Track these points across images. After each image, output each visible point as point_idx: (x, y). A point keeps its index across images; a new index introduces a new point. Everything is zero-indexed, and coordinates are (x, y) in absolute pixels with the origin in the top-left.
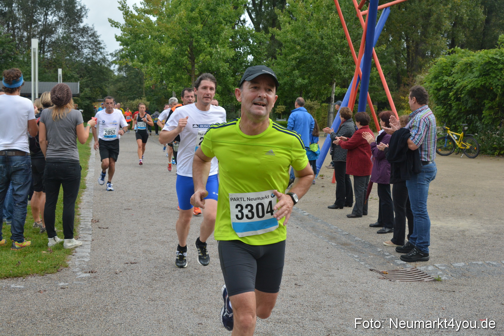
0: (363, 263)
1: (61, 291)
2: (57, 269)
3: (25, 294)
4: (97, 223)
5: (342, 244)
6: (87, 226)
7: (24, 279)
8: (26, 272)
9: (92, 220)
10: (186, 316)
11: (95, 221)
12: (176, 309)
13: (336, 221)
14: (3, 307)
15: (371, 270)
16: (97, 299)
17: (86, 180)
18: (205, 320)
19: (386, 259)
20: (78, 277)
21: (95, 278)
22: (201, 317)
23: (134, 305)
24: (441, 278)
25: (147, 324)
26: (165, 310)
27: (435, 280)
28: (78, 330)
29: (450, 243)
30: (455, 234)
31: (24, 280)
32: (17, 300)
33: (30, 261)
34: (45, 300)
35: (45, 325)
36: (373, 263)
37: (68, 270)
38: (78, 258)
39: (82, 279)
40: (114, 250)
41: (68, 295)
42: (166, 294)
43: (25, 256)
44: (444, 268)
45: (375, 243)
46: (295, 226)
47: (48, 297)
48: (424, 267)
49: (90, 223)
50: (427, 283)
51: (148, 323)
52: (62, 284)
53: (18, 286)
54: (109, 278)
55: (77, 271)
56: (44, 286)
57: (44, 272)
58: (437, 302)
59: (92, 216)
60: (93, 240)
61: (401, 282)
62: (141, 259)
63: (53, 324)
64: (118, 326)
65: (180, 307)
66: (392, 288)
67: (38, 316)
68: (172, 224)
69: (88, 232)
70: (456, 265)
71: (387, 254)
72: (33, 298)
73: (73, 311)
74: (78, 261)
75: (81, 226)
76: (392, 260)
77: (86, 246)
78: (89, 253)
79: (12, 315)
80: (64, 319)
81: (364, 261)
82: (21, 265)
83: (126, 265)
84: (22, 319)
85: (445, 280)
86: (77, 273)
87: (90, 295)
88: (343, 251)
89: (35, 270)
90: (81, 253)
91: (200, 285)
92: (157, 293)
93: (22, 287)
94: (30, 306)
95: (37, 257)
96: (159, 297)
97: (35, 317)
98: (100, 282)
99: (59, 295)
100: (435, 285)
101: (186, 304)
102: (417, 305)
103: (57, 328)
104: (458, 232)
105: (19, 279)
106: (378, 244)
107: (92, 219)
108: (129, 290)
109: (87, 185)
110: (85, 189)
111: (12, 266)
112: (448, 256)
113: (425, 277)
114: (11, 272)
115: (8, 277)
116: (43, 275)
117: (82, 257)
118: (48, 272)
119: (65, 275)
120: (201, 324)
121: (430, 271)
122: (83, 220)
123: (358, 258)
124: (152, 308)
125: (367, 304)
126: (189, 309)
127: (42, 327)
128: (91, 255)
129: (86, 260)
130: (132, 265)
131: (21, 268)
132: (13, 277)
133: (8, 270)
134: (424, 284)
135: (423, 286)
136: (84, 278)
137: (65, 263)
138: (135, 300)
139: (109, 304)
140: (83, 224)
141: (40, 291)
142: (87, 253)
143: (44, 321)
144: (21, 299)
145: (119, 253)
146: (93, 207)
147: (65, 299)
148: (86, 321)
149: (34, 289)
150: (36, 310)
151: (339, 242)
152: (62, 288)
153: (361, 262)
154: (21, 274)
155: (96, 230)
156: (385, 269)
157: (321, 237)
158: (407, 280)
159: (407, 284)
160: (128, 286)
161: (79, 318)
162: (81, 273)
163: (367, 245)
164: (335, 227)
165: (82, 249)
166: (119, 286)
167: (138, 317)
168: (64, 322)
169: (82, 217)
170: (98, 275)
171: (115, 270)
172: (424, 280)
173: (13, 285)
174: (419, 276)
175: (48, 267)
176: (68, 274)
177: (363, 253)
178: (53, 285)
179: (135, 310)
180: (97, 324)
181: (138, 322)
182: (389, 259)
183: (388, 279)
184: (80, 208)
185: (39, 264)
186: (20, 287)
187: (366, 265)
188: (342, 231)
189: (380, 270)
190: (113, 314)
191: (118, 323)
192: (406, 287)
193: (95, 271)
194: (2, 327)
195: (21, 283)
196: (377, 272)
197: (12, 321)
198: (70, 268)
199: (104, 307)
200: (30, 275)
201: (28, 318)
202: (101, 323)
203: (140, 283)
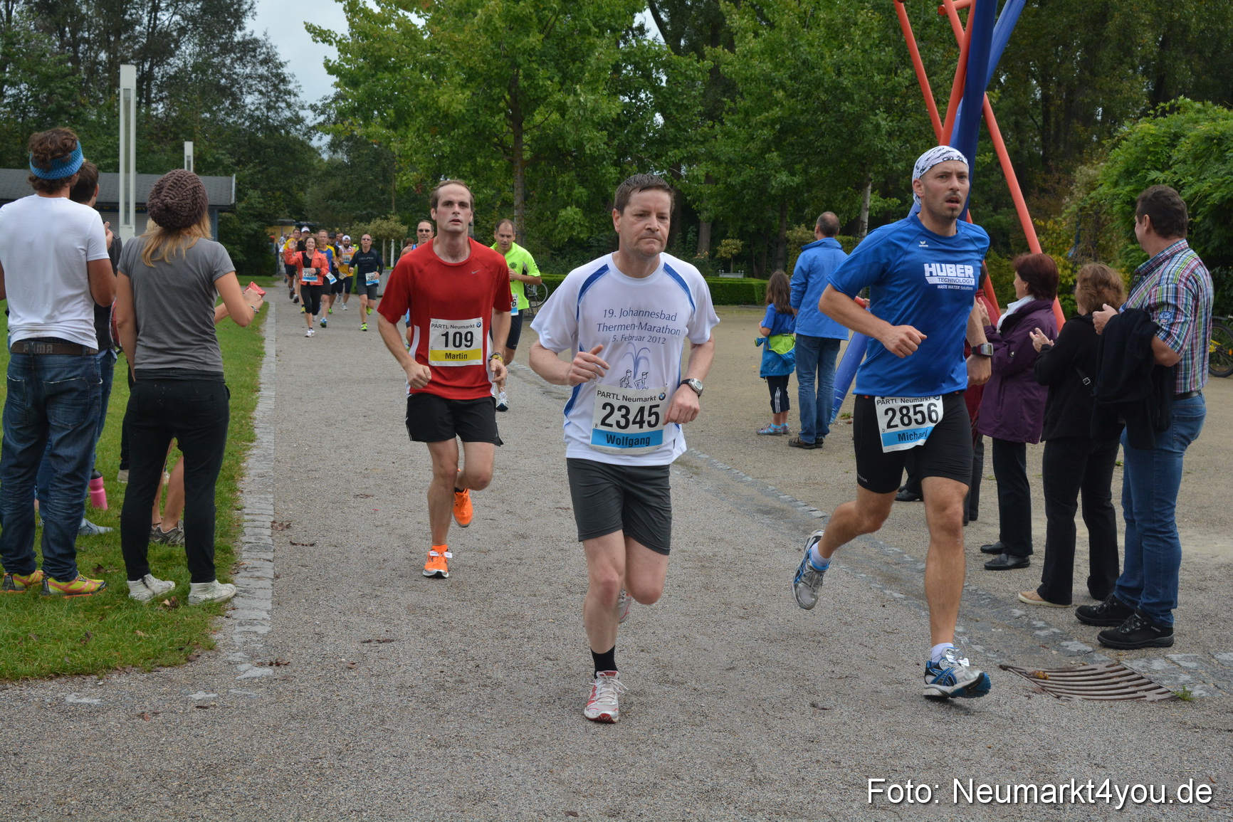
0: (979, 648)
1: (197, 716)
2: (186, 655)
3: (104, 723)
4: (287, 532)
6: (262, 539)
7: (100, 679)
8: (105, 661)
9: (274, 522)
10: (532, 792)
11: (281, 526)
12: (504, 770)
13: (896, 533)
14: (45, 757)
15: (1004, 668)
16: (293, 740)
17: (255, 419)
18: (585, 804)
19: (1039, 637)
20: (242, 677)
21: (285, 679)
22: (571, 795)
23: (392, 759)
24: (1190, 692)
25: (428, 814)
26: (474, 774)
27: (1175, 698)
29: (1200, 597)
30: (1208, 574)
31: (101, 683)
32: (83, 739)
33: (117, 632)
34: (157, 739)
35: (158, 812)
36: (1006, 647)
37: (215, 657)
38: (241, 624)
39: (252, 683)
40: (331, 603)
41: (217, 726)
42: (473, 727)
43: (103, 616)
44: (1194, 665)
45: (1004, 594)
46: (792, 546)
47: (164, 732)
48: (1142, 663)
49: (269, 532)
50: (1154, 706)
51: (433, 810)
52: (199, 695)
53: (85, 700)
54: (322, 681)
55: (238, 659)
56: (154, 699)
57: (152, 662)
58: (1191, 759)
59: (272, 513)
60: (277, 577)
61: (1086, 703)
62: (404, 630)
63: (177, 808)
64: (353, 816)
65: (514, 765)
66: (1065, 720)
67: (137, 786)
68: (478, 537)
69: (264, 556)
70: (1225, 656)
71: (1040, 624)
72: (124, 732)
73: (231, 772)
74: (240, 633)
75: (245, 539)
76: (1055, 640)
77: (259, 593)
78: (268, 612)
79: (70, 779)
80: (206, 795)
81: (981, 641)
82: (92, 643)
83: (366, 644)
84: (95, 793)
85: (1202, 699)
86: (238, 666)
87: (276, 728)
89: (130, 657)
90: (246, 612)
91: (563, 702)
92: (451, 726)
93: (96, 701)
94: (116, 756)
95: (135, 621)
96: (459, 737)
97: (131, 789)
98: (300, 691)
99: (194, 725)
100: (1176, 712)
101: (529, 757)
102: (1140, 767)
104: (1217, 569)
105: (88, 679)
106: (1012, 597)
107: (272, 519)
108: (376, 716)
109: (256, 431)
110: (252, 441)
111: (69, 644)
112: (1200, 632)
113: (1146, 690)
114: (66, 660)
115: (58, 675)
116: (150, 671)
117: (251, 622)
118: (163, 661)
119: (207, 670)
120: (575, 814)
121: (1157, 672)
122: (249, 524)
123: (964, 634)
124: (440, 767)
125: (1009, 764)
126: (538, 771)
127: (148, 817)
128: (272, 616)
129: (262, 630)
130: (381, 647)
131: (93, 650)
132: (71, 674)
133: (59, 657)
134: (1148, 709)
135: (1146, 713)
136: (257, 680)
137: (207, 637)
138: (393, 744)
139: (326, 753)
140: (251, 533)
141: (143, 713)
142: (262, 610)
143: (153, 800)
144: (92, 735)
145: (347, 612)
146: (275, 489)
147: (209, 736)
148: (266, 801)
149: (126, 709)
150: (132, 766)
151: (910, 589)
152: (201, 707)
153: (973, 646)
154: (93, 665)
155: (283, 548)
156: (1038, 667)
157: (863, 575)
158: (1101, 697)
159: (1102, 708)
160: (375, 704)
161: (247, 793)
162: (250, 665)
163: (984, 599)
164: (895, 549)
165: (249, 602)
166: (349, 703)
167: (403, 793)
168: (206, 803)
169: (247, 514)
170: (294, 671)
171: (339, 660)
172: (1145, 697)
173: (72, 695)
174: (1131, 686)
175: (162, 648)
176: (216, 669)
177: (977, 621)
178: (177, 699)
179: (396, 772)
180: (295, 811)
181: (406, 805)
182: (1046, 637)
183: (1052, 692)
184: (242, 492)
185: (140, 640)
186: (90, 701)
187: (988, 655)
188: (916, 562)
189: (1026, 668)
190: (337, 782)
191: (351, 808)
192: (1102, 717)
193: (286, 662)
194: (41, 814)
195: (93, 690)
196: (1020, 673)
197: (69, 799)
198: (220, 651)
199: (311, 763)
200: (117, 669)
201: (112, 790)
202: (305, 809)
203: (405, 695)
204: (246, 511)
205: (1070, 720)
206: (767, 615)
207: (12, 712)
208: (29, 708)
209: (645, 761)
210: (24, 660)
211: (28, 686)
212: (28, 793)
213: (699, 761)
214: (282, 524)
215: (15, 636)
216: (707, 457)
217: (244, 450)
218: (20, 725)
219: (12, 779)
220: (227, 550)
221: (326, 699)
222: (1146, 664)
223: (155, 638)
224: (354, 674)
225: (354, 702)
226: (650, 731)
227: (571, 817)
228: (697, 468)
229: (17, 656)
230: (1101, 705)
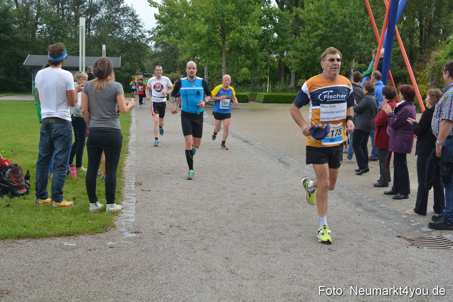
0: (390, 229)
1: (110, 250)
2: (105, 229)
3: (77, 252)
4: (140, 186)
5: (369, 211)
6: (131, 188)
7: (75, 237)
8: (77, 231)
9: (136, 183)
11: (138, 184)
13: (361, 188)
14: (57, 264)
15: (399, 237)
16: (143, 259)
17: (129, 146)
18: (246, 282)
19: (412, 226)
20: (125, 237)
21: (140, 238)
22: (241, 279)
23: (178, 266)
25: (190, 285)
28: (127, 289)
31: (76, 239)
32: (70, 258)
33: (81, 221)
34: (96, 258)
35: (96, 283)
36: (400, 229)
37: (115, 230)
38: (124, 219)
39: (129, 239)
40: (156, 211)
41: (116, 254)
45: (400, 210)
47: (98, 256)
49: (134, 186)
51: (192, 284)
52: (110, 243)
53: (70, 244)
55: (123, 231)
56: (94, 244)
57: (94, 231)
59: (135, 179)
60: (137, 202)
61: (429, 250)
63: (103, 282)
64: (164, 285)
66: (420, 255)
67: (89, 274)
68: (209, 188)
69: (132, 195)
71: (413, 221)
72: (84, 255)
73: (122, 270)
74: (124, 222)
75: (125, 188)
76: (418, 227)
77: (131, 208)
78: (134, 214)
79: (66, 272)
80: (113, 277)
81: (391, 227)
82: (73, 225)
84: (74, 276)
86: (124, 233)
88: (370, 217)
89: (86, 230)
90: (126, 214)
92: (199, 254)
93: (74, 245)
94: (81, 264)
95: (87, 217)
97: (87, 275)
98: (145, 242)
99: (108, 254)
103: (107, 286)
105: (71, 237)
106: (403, 211)
107: (135, 181)
108: (172, 251)
109: (129, 150)
110: (128, 154)
111: (65, 225)
113: (451, 245)
114: (64, 230)
115: (61, 236)
116: (93, 235)
117: (128, 218)
118: (97, 231)
119: (113, 234)
120: (242, 286)
122: (127, 183)
123: (385, 224)
124: (195, 269)
125: (399, 271)
127: (93, 284)
128: (136, 216)
129: (132, 221)
131: (73, 227)
132: (65, 235)
133: (61, 229)
134: (451, 252)
135: (451, 254)
136: (130, 238)
137: (113, 223)
138: (178, 261)
139: (154, 264)
140: (128, 187)
141: (91, 249)
142: (132, 214)
143: (95, 279)
144: (73, 256)
145: (162, 215)
146: (136, 171)
147: (114, 257)
148: (134, 280)
149: (85, 248)
150: (87, 267)
151: (365, 208)
152: (111, 247)
153: (388, 229)
154: (73, 232)
155: (139, 192)
156: (411, 236)
157: (348, 203)
158: (434, 248)
159: (434, 251)
160: (172, 247)
161: (127, 277)
162: (128, 233)
163: (392, 212)
164: (360, 193)
165: (127, 211)
166: (163, 246)
167: (182, 278)
168: (113, 280)
169: (126, 180)
170: (143, 235)
171: (159, 231)
172: (450, 248)
173: (66, 243)
174: (445, 244)
175: (97, 227)
176: (116, 234)
177: (390, 220)
178: (103, 244)
179: (179, 270)
180: (144, 283)
181: (183, 282)
182: (415, 226)
183: (416, 245)
184: (124, 172)
185: (89, 224)
186: (72, 245)
187: (393, 232)
188: (368, 198)
189: (407, 237)
190: (158, 274)
191: (164, 283)
192: (434, 255)
193: (140, 232)
194: (56, 283)
195: (73, 241)
196: (405, 238)
197: (66, 278)
198: (117, 228)
199: (150, 267)
200: (81, 234)
201: (80, 275)
202: (147, 283)
203: (182, 244)
204: (126, 178)
205: (422, 255)
206: (313, 217)
207: (45, 248)
208: (51, 247)
209: (268, 268)
210: (49, 230)
211: (51, 239)
212: (52, 276)
213: (287, 268)
214: (138, 183)
215: (46, 222)
216: (292, 160)
217: (125, 157)
218: (48, 253)
219: (46, 271)
220: (119, 193)
221: (154, 245)
222: (451, 236)
223: (94, 223)
224: (164, 236)
225: (164, 246)
226: (269, 257)
227: (241, 287)
228: (288, 164)
229: (46, 229)
230: (434, 250)
